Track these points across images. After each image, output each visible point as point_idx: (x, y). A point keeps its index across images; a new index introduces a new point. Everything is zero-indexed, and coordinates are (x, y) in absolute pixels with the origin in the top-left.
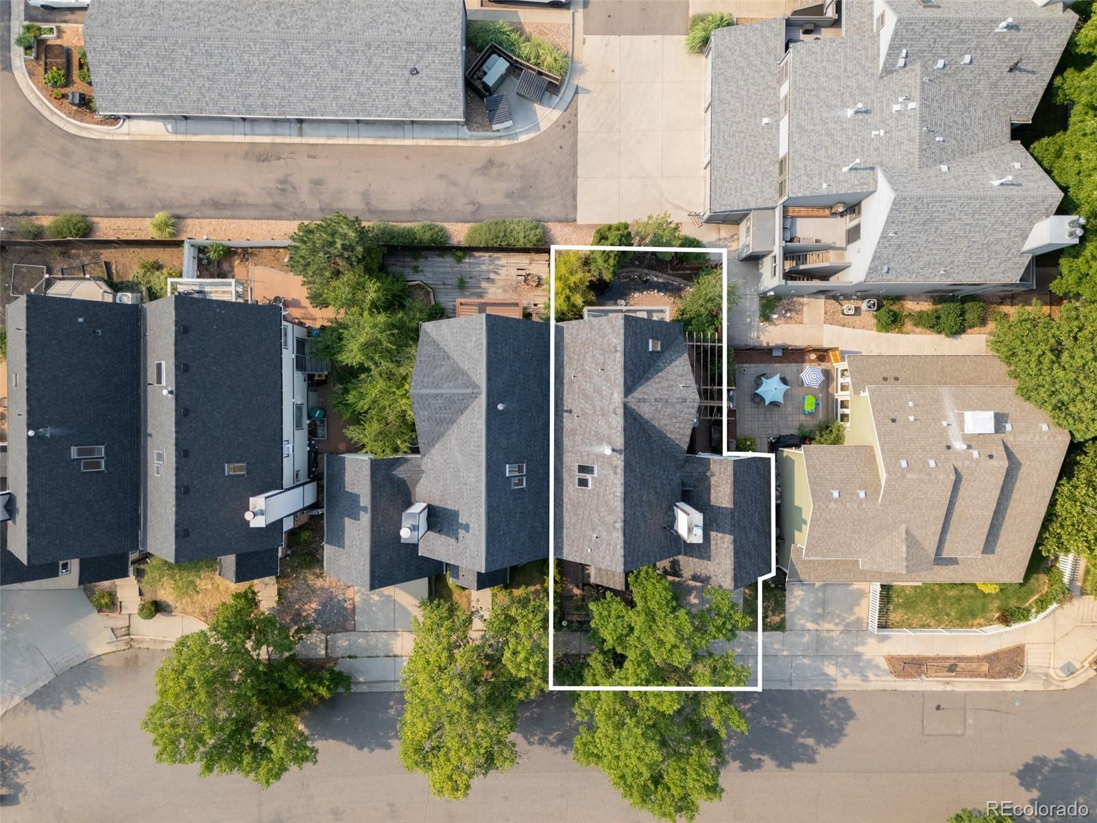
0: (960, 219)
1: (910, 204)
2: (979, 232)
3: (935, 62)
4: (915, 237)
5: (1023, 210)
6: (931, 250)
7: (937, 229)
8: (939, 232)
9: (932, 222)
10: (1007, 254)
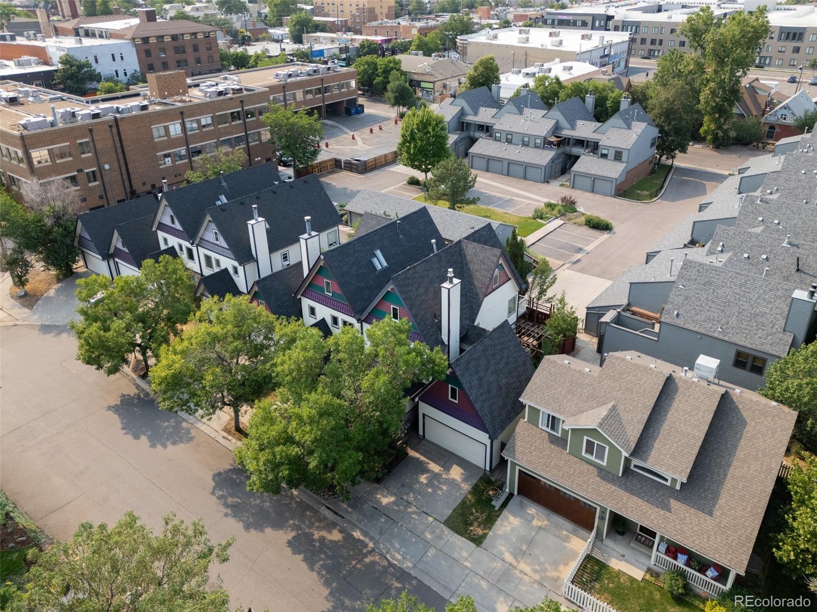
0: (730, 288)
1: (694, 267)
2: (746, 302)
3: (742, 254)
4: (698, 294)
5: (779, 293)
6: (710, 307)
7: (714, 291)
8: (715, 294)
9: (711, 284)
10: (772, 328)
